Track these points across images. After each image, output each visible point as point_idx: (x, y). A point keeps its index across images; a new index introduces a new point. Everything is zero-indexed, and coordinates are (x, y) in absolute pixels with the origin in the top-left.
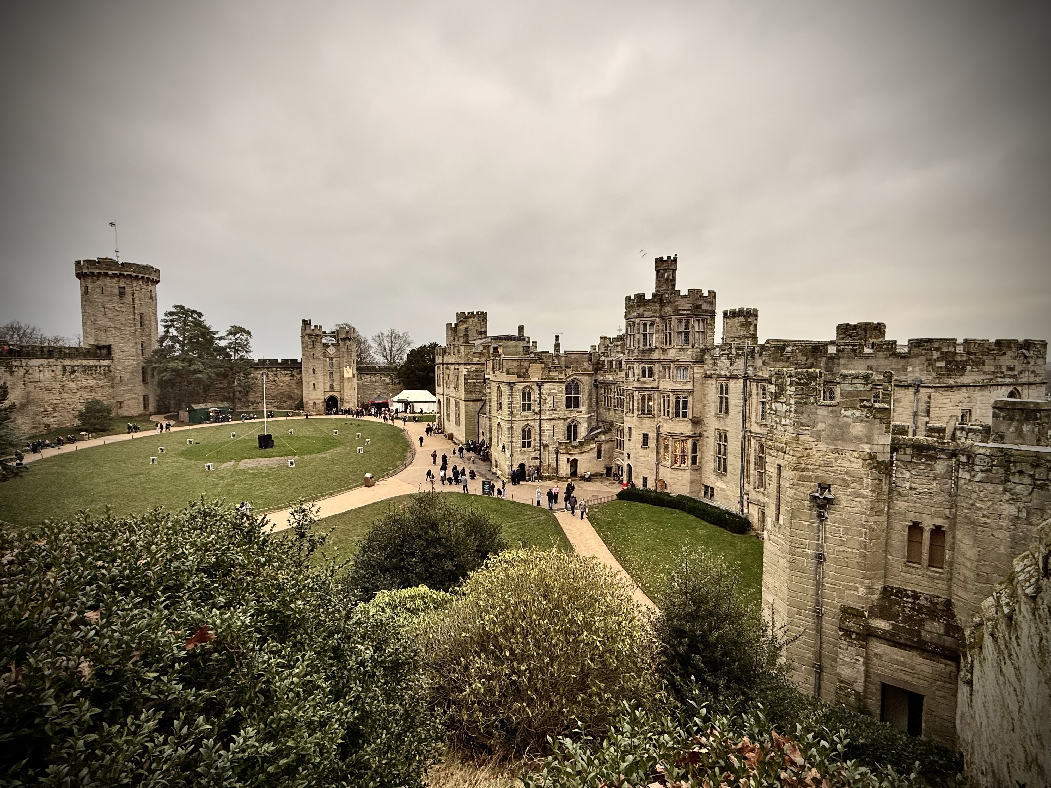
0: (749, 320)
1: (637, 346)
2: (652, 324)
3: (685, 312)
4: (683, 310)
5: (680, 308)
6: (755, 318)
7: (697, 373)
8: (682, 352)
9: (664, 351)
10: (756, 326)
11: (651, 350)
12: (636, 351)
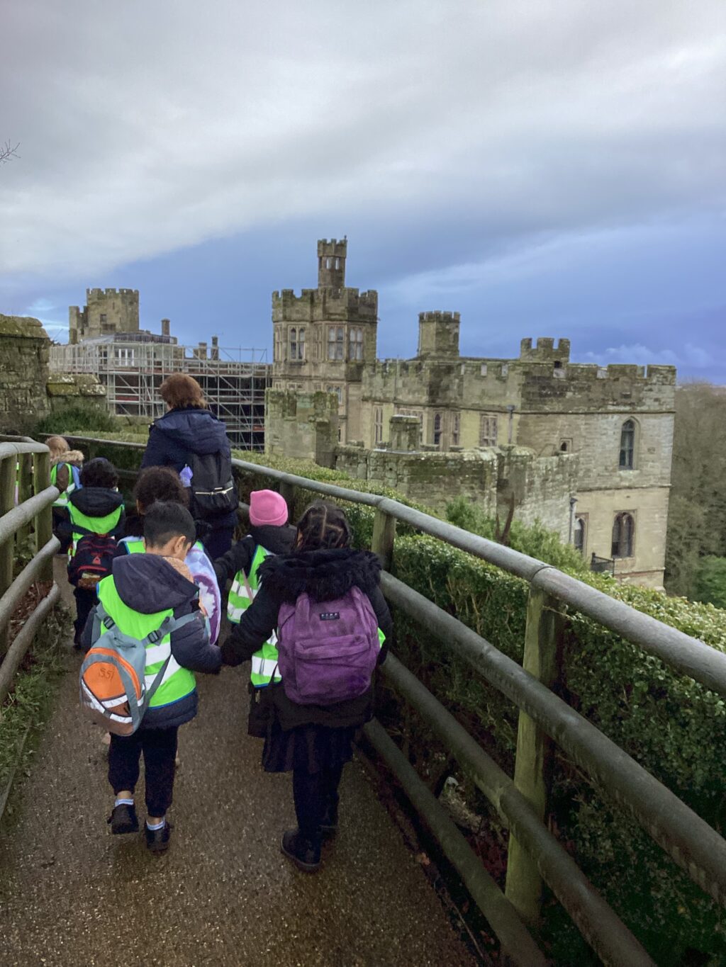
0: (447, 327)
1: (284, 359)
2: (302, 330)
3: (337, 317)
4: (336, 314)
5: (331, 311)
6: (455, 324)
7: (353, 395)
8: (334, 367)
9: (316, 365)
10: (456, 335)
11: (300, 364)
12: (283, 364)
